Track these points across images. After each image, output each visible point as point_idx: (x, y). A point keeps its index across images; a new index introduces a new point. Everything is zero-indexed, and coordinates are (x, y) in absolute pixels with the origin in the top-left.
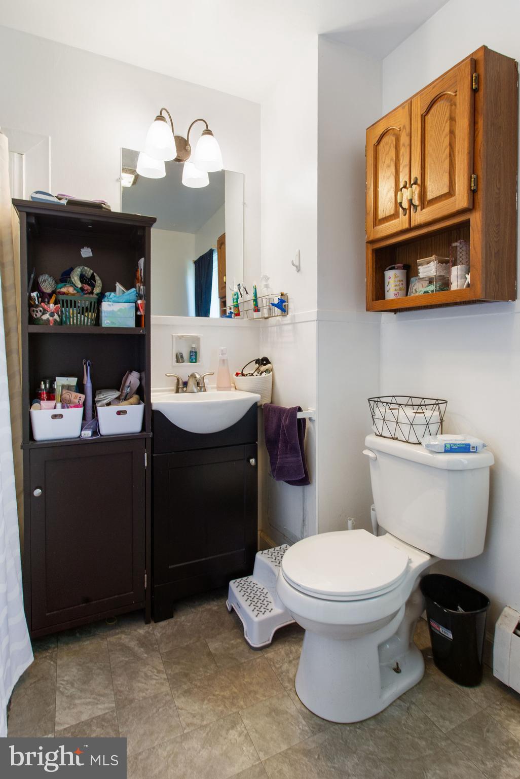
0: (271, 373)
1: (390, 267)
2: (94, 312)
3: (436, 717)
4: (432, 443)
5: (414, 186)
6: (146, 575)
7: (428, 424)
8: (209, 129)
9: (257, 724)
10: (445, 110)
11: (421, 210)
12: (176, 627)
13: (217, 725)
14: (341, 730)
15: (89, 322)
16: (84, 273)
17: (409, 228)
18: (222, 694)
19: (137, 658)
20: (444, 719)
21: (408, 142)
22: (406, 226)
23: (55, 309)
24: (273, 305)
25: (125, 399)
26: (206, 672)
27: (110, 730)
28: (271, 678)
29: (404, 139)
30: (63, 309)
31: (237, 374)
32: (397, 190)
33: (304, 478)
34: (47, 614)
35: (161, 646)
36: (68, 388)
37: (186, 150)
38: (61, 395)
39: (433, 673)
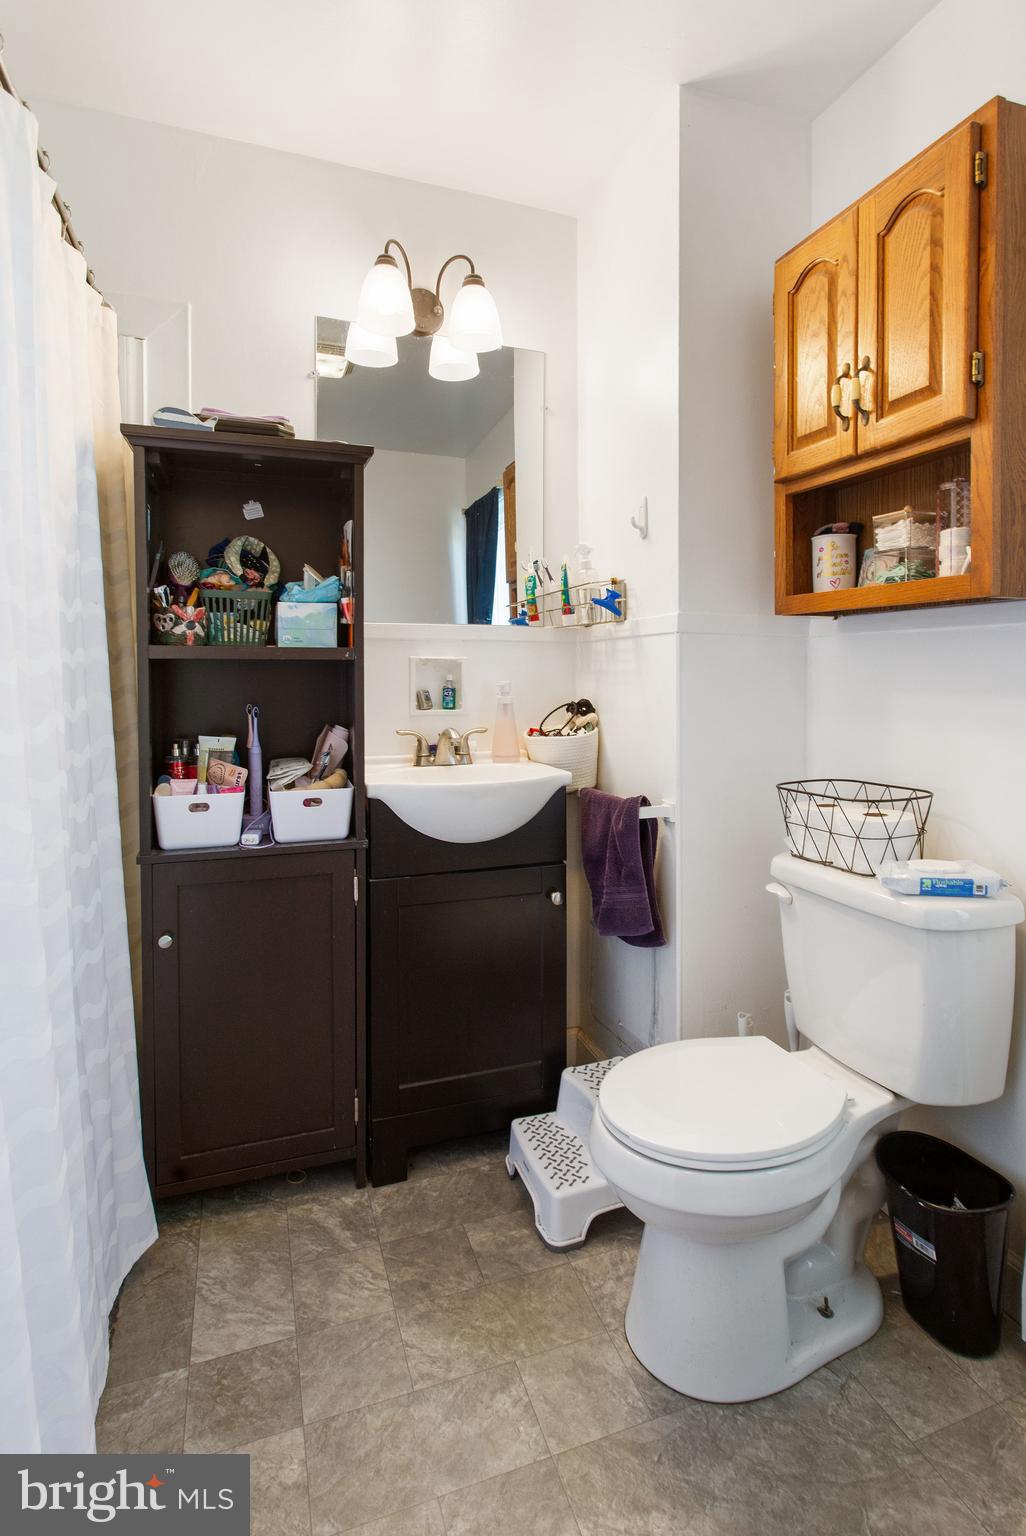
0: (596, 729)
1: (823, 528)
2: (264, 619)
3: (897, 1408)
4: (896, 876)
5: (863, 374)
6: (356, 1099)
7: (890, 838)
8: (476, 273)
9: (549, 1387)
10: (922, 226)
11: (877, 421)
12: (411, 1198)
13: (475, 1381)
14: (706, 1413)
15: (257, 636)
16: (249, 548)
17: (854, 454)
18: (488, 1326)
19: (337, 1248)
20: (914, 1413)
21: (851, 289)
22: (849, 451)
23: (196, 615)
24: (597, 602)
25: (321, 777)
26: (460, 1284)
27: (284, 1372)
28: (580, 1306)
29: (845, 282)
30: (212, 614)
31: (532, 731)
32: (833, 380)
33: (653, 933)
34: (183, 1158)
35: (383, 1230)
36: (220, 755)
37: (435, 315)
38: (208, 769)
39: (898, 1324)
